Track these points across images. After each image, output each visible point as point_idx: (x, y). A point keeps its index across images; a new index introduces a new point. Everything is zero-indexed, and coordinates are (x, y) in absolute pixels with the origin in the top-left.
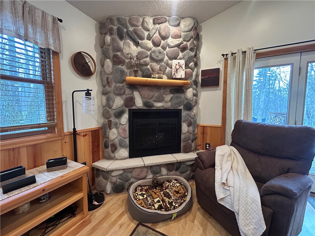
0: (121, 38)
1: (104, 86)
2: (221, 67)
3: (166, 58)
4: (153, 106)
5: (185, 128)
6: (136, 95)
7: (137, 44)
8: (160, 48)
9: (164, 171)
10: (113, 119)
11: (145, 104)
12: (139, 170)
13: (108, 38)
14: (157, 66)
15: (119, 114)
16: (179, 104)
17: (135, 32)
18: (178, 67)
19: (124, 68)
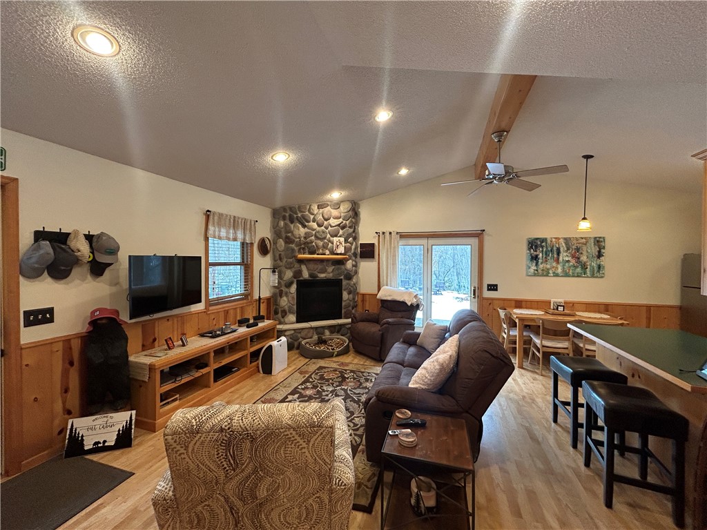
0: (292, 222)
1: (275, 260)
2: (375, 241)
3: (328, 236)
4: (318, 277)
5: (345, 295)
6: (304, 268)
7: (304, 226)
8: (323, 228)
9: (327, 332)
10: (284, 289)
11: (311, 275)
12: (307, 330)
13: (282, 223)
14: (320, 243)
15: (289, 285)
16: (340, 274)
17: (303, 217)
18: (338, 244)
19: (293, 246)
